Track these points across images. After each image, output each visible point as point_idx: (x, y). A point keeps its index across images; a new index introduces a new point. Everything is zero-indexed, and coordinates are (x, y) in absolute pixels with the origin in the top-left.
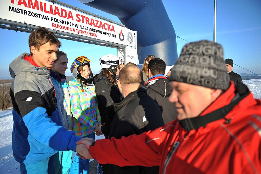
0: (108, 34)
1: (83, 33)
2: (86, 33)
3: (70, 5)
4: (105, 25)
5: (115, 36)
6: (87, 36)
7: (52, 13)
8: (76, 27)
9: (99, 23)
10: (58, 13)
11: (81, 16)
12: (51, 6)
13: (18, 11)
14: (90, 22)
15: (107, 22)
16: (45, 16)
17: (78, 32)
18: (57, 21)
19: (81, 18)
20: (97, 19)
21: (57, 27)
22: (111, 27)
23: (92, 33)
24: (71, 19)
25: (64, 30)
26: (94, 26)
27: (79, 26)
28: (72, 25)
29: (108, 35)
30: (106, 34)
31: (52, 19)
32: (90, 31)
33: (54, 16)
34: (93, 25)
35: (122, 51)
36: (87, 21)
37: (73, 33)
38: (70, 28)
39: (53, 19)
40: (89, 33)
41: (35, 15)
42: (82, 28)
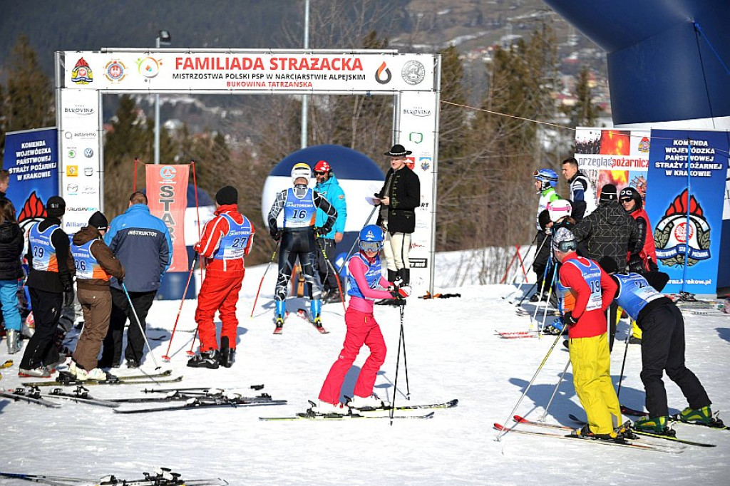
2: (288, 85)
6: (291, 88)
7: (227, 68)
10: (238, 66)
12: (227, 59)
14: (298, 65)
18: (234, 77)
19: (279, 63)
22: (351, 64)
31: (227, 76)
33: (230, 72)
36: (290, 65)
37: (264, 88)
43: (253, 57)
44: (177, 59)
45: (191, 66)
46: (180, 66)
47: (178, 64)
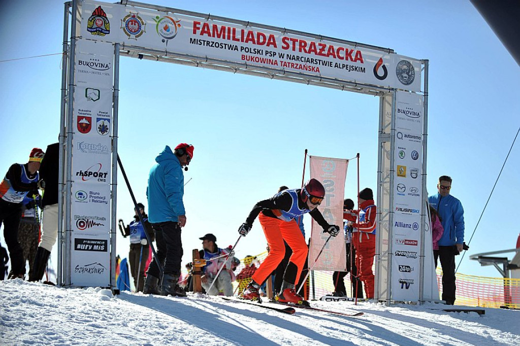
0: (347, 67)
1: (293, 65)
8: (280, 57)
9: (327, 49)
13: (199, 42)
27: (285, 56)
28: (274, 55)
30: (341, 67)
34: (313, 53)
38: (270, 60)
40: (304, 66)
41: (220, 46)
42: (290, 59)
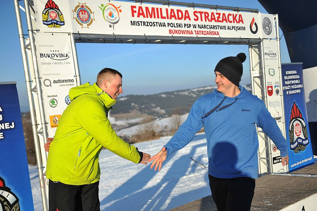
2: (206, 33)
3: (186, 3)
4: (230, 16)
5: (244, 29)
6: (208, 36)
7: (168, 18)
10: (174, 16)
11: (199, 13)
12: (167, 10)
14: (210, 18)
15: (232, 12)
16: (162, 23)
17: (196, 34)
19: (199, 15)
20: (219, 11)
21: (174, 33)
22: (237, 18)
23: (213, 32)
24: (187, 19)
25: (181, 35)
26: (215, 21)
29: (233, 29)
32: (210, 29)
35: (256, 47)
36: (206, 17)
39: (169, 25)
43: (183, 9)
44: (133, 7)
45: (143, 14)
46: (135, 13)
47: (133, 12)
